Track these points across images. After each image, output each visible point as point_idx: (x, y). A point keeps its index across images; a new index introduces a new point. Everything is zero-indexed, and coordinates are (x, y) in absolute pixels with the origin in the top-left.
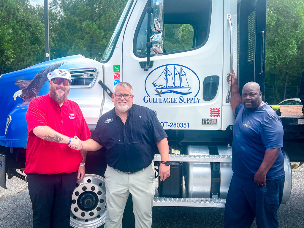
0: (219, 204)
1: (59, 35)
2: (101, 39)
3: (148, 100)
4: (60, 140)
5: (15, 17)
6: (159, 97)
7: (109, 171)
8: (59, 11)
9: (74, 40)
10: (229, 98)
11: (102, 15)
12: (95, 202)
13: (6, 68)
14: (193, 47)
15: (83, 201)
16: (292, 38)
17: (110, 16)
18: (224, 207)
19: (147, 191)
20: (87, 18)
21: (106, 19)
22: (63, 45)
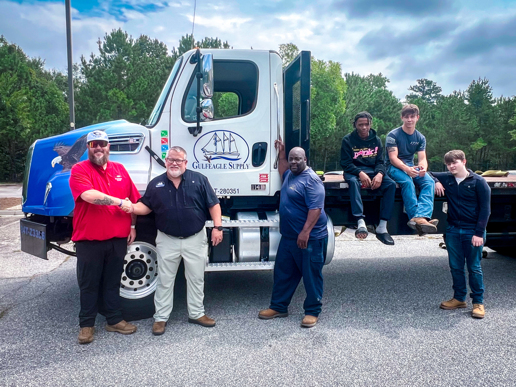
0: (269, 266)
1: (81, 104)
2: (130, 110)
3: (197, 166)
4: (111, 202)
5: (29, 82)
6: (208, 163)
7: (161, 237)
8: (80, 77)
9: (99, 110)
10: (276, 164)
11: (131, 83)
12: (144, 270)
13: (17, 141)
14: (239, 114)
15: (132, 269)
16: (331, 112)
17: (140, 84)
18: (273, 268)
19: (199, 255)
20: (114, 85)
21: (135, 87)
22: (86, 116)
